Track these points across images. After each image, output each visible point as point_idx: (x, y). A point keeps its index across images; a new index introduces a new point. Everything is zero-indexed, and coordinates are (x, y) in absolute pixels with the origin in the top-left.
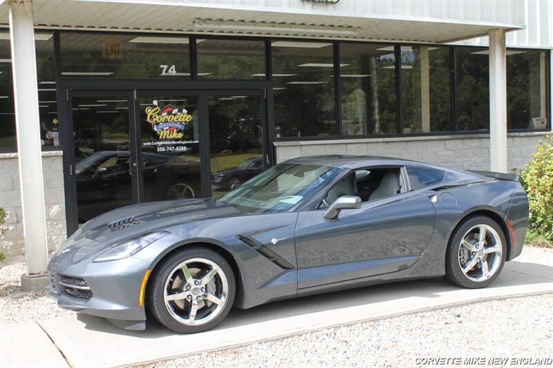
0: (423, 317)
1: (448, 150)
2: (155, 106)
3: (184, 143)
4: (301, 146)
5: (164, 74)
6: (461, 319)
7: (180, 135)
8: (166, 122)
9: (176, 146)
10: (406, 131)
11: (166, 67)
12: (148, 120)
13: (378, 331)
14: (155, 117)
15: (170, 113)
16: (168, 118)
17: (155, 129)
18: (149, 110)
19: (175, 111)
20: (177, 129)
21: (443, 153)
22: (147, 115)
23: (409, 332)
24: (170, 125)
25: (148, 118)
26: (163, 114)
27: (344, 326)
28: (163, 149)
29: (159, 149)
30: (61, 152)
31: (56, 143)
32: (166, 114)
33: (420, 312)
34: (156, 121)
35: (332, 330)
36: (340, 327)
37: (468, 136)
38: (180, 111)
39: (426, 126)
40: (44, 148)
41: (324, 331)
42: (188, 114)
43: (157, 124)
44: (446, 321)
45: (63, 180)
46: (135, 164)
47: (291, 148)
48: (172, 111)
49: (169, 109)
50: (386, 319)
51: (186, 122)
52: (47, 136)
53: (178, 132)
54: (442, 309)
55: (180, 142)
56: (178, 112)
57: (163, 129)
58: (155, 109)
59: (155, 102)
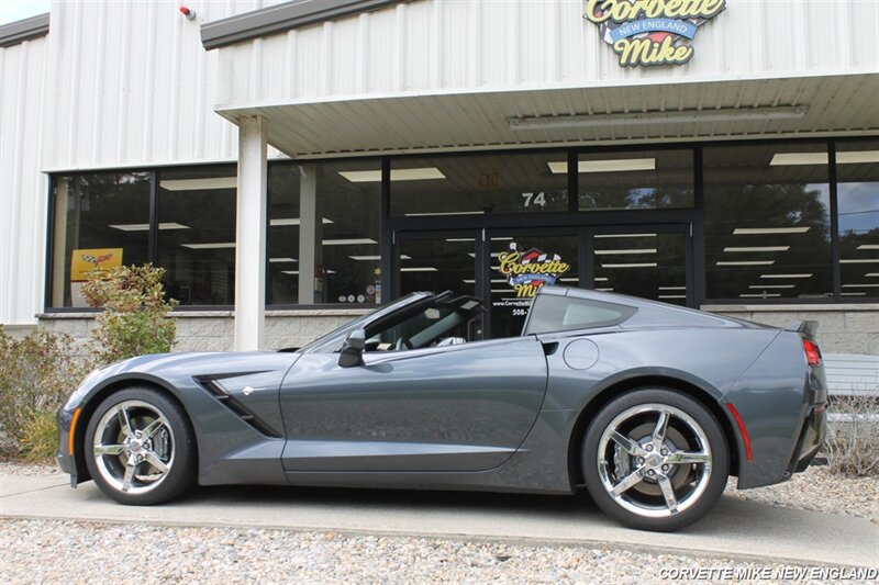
2: (513, 251)
5: (527, 204)
8: (528, 272)
11: (530, 195)
12: (502, 270)
14: (512, 266)
15: (534, 261)
16: (532, 267)
17: (512, 283)
18: (504, 257)
19: (542, 258)
20: (544, 283)
22: (500, 263)
24: (534, 277)
26: (524, 262)
28: (522, 312)
29: (516, 312)
31: (379, 300)
32: (528, 261)
34: (513, 272)
38: (550, 257)
42: (561, 262)
43: (515, 276)
46: (479, 332)
48: (537, 258)
49: (533, 255)
51: (558, 273)
52: (368, 290)
56: (547, 258)
57: (522, 284)
58: (513, 255)
59: (513, 246)
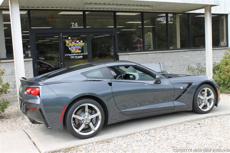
0: (185, 125)
1: (188, 55)
2: (70, 40)
3: (81, 54)
4: (129, 54)
5: (73, 26)
6: (201, 125)
7: (80, 51)
8: (74, 46)
9: (78, 56)
10: (171, 48)
11: (73, 23)
12: (67, 45)
13: (167, 131)
14: (69, 44)
15: (75, 42)
16: (75, 44)
17: (70, 49)
18: (67, 41)
19: (78, 41)
20: (78, 48)
21: (186, 57)
22: (66, 43)
23: (180, 131)
24: (76, 47)
25: (67, 44)
26: (73, 43)
27: (152, 129)
28: (73, 57)
29: (72, 57)
30: (32, 59)
31: (30, 55)
32: (74, 42)
33: (184, 123)
34: (70, 46)
35: (148, 131)
36: (151, 130)
37: (196, 49)
38: (80, 41)
39: (179, 46)
40: (25, 58)
41: (144, 132)
42: (83, 42)
43: (70, 47)
44: (195, 126)
45: (33, 71)
46: (62, 63)
47: (125, 56)
48: (76, 41)
49: (75, 41)
50: (170, 126)
51: (82, 46)
52: (26, 53)
53: (79, 50)
54: (192, 121)
55: (80, 54)
56: (79, 42)
57: (73, 49)
58: (70, 41)
59: (70, 38)
